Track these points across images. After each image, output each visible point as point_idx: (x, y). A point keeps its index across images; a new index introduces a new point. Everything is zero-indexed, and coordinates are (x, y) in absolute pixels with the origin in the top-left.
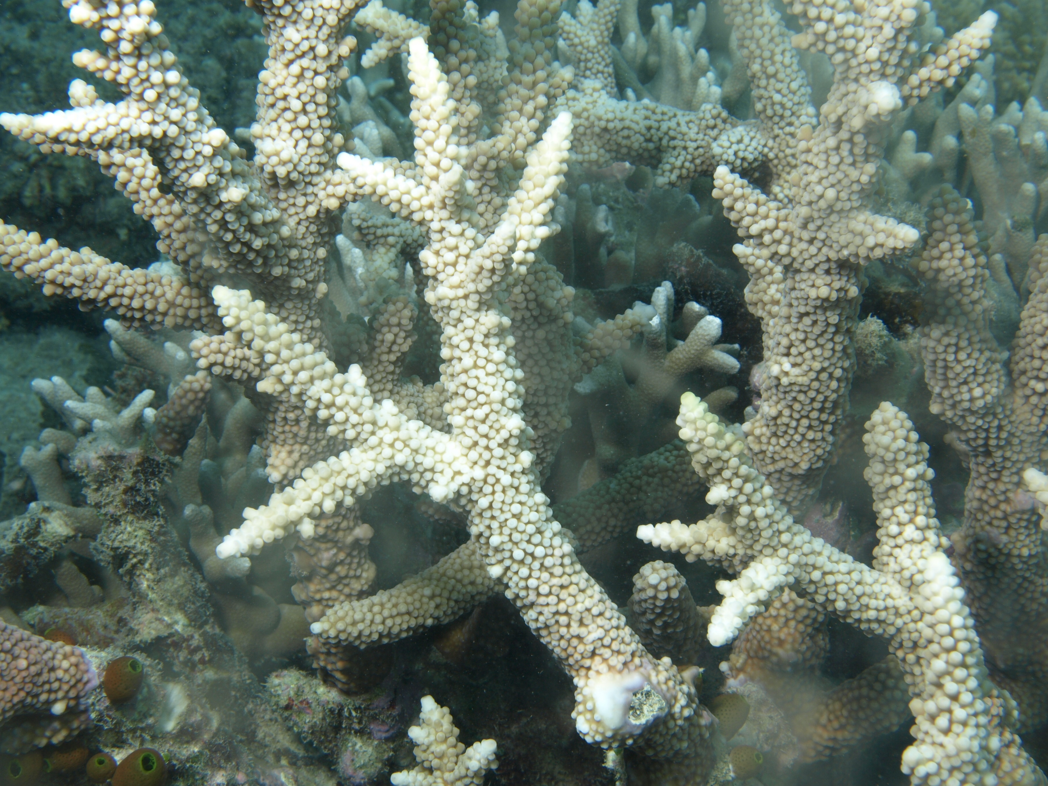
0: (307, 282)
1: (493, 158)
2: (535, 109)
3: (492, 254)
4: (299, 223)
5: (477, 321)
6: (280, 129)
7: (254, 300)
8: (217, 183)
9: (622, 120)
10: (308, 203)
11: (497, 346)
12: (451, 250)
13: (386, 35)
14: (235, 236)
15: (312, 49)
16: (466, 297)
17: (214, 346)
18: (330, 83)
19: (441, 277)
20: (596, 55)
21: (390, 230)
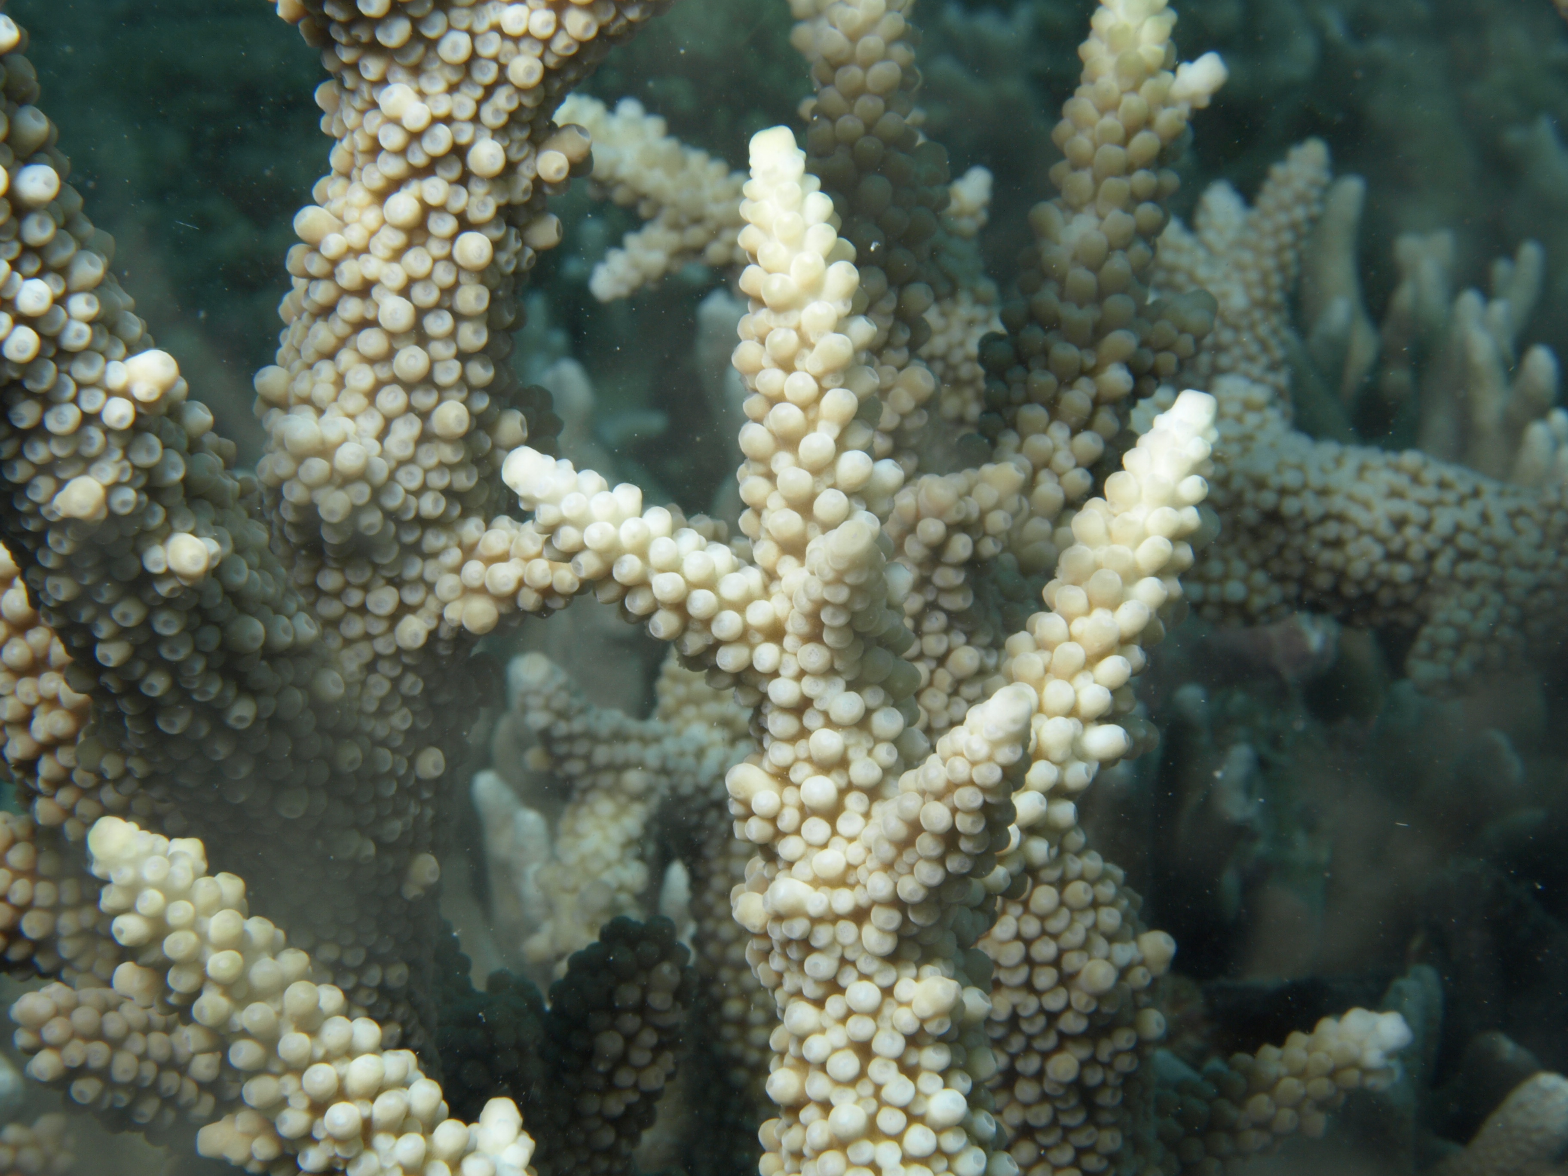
0: (382, 847)
1: (962, 526)
2: (1097, 402)
3: (952, 787)
4: (371, 667)
5: (888, 991)
6: (340, 382)
7: (211, 872)
8: (139, 513)
9: (1323, 492)
10: (403, 609)
11: (945, 1074)
12: (825, 767)
13: (667, 214)
14: (175, 685)
15: (459, 151)
16: (860, 915)
17: (84, 1018)
18: (503, 257)
19: (788, 848)
20: (1245, 337)
21: (633, 750)
